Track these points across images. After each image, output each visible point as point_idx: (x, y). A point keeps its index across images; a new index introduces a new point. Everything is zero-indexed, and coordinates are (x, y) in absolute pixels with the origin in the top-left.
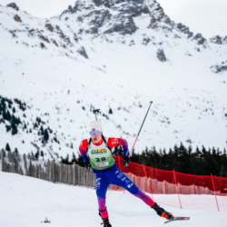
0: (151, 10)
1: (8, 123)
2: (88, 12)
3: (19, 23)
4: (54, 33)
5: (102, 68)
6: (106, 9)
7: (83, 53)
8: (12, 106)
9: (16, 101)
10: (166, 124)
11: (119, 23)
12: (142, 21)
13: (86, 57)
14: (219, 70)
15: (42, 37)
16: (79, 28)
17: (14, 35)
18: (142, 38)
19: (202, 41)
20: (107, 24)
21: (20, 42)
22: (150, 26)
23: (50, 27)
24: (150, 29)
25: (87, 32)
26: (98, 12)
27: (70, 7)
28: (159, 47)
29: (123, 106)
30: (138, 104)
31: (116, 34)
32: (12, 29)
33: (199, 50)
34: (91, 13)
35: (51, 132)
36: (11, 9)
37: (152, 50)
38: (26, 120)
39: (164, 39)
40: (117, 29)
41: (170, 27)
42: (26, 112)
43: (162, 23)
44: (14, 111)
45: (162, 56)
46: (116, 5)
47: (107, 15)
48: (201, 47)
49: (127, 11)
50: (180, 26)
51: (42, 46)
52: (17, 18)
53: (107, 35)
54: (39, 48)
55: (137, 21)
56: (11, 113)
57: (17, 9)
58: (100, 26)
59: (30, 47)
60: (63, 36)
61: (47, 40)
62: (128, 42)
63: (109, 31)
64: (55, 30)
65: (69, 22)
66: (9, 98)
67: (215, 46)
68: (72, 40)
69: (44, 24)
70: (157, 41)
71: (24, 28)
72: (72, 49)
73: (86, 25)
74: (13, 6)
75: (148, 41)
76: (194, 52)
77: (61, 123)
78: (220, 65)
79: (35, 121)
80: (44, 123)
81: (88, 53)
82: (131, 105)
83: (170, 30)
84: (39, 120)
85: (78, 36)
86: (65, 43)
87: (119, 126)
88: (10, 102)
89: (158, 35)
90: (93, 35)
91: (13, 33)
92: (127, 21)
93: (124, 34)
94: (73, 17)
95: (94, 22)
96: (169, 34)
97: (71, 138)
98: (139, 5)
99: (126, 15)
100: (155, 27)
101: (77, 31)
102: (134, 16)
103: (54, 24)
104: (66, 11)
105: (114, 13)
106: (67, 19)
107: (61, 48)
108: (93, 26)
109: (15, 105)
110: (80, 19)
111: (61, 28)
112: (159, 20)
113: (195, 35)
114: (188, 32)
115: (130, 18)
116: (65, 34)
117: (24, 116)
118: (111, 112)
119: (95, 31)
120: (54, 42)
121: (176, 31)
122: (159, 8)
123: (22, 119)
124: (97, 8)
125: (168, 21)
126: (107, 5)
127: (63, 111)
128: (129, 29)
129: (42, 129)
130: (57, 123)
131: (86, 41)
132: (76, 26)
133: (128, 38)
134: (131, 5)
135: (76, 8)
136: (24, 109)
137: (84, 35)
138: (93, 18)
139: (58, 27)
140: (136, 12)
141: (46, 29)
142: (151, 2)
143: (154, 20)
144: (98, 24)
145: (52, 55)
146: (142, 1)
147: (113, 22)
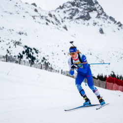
0: (97, 9)
1: (30, 59)
2: (69, 9)
4: (52, 18)
5: (74, 35)
6: (77, 8)
7: (65, 28)
8: (32, 51)
9: (34, 49)
11: (83, 15)
12: (93, 15)
13: (67, 30)
15: (47, 20)
16: (64, 16)
17: (34, 18)
18: (93, 22)
19: (121, 25)
20: (77, 15)
21: (37, 22)
23: (50, 15)
24: (97, 18)
25: (68, 18)
26: (73, 9)
27: (60, 6)
28: (100, 27)
30: (90, 53)
31: (81, 20)
32: (33, 15)
33: (119, 29)
34: (70, 10)
35: (49, 64)
36: (33, 6)
37: (97, 28)
39: (103, 23)
40: (81, 17)
42: (39, 54)
43: (102, 16)
44: (33, 53)
45: (101, 31)
46: (82, 6)
47: (77, 11)
48: (120, 28)
49: (86, 10)
50: (111, 18)
51: (47, 24)
52: (36, 10)
53: (77, 20)
54: (45, 25)
55: (91, 14)
56: (32, 54)
57: (36, 6)
59: (41, 24)
60: (56, 20)
61: (49, 21)
62: (86, 24)
63: (78, 19)
64: (53, 16)
66: (31, 47)
68: (61, 22)
69: (48, 14)
70: (100, 24)
71: (39, 15)
72: (60, 26)
73: (67, 15)
74: (34, 4)
75: (96, 24)
76: (116, 30)
77: (54, 60)
79: (42, 59)
80: (46, 60)
81: (67, 28)
82: (87, 53)
83: (106, 19)
84: (44, 58)
85: (64, 20)
86: (57, 23)
88: (31, 50)
89: (100, 21)
90: (70, 20)
91: (34, 17)
92: (86, 14)
93: (84, 20)
94: (61, 11)
95: (71, 14)
96: (106, 21)
97: (58, 67)
98: (92, 7)
99: (86, 11)
100: (99, 17)
101: (63, 18)
102: (89, 12)
103: (52, 13)
104: (58, 8)
105: (80, 10)
106: (58, 12)
107: (55, 25)
108: (70, 16)
109: (33, 51)
110: (65, 12)
111: (56, 16)
112: (101, 14)
113: (117, 22)
114: (114, 21)
115: (88, 13)
119: (71, 18)
120: (52, 22)
121: (109, 20)
122: (101, 9)
123: (36, 58)
124: (73, 7)
125: (105, 15)
126: (77, 6)
127: (55, 54)
128: (87, 18)
129: (45, 62)
131: (67, 22)
132: (63, 15)
133: (86, 22)
134: (89, 7)
135: (63, 7)
136: (37, 53)
137: (66, 20)
138: (71, 12)
139: (54, 16)
140: (91, 10)
141: (48, 16)
142: (98, 6)
143: (99, 14)
144: (73, 15)
145: (51, 28)
146: (93, 5)
147: (80, 14)
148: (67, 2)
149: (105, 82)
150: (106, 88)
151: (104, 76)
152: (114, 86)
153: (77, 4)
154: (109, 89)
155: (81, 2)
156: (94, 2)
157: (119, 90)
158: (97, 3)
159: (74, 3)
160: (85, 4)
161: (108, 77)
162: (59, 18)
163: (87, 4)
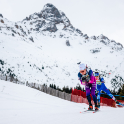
0: (64, 21)
2: (35, 20)
3: (2, 24)
4: (19, 29)
5: (40, 47)
6: (44, 19)
7: (32, 39)
10: (68, 75)
11: (49, 26)
12: (60, 27)
13: (33, 41)
14: (94, 52)
15: (13, 31)
18: (60, 34)
19: (87, 38)
20: (44, 27)
21: (3, 33)
22: (63, 29)
23: (17, 27)
24: (64, 31)
25: (34, 30)
26: (40, 21)
27: (27, 18)
28: (67, 39)
29: (49, 66)
30: (56, 65)
31: (48, 32)
33: (85, 42)
34: (37, 21)
35: (15, 76)
37: (64, 40)
38: (4, 69)
39: (70, 35)
40: (48, 29)
41: (73, 30)
42: (4, 66)
43: (69, 28)
45: (68, 43)
46: (48, 18)
47: (44, 22)
48: (86, 40)
49: (53, 21)
50: (77, 30)
51: (13, 35)
52: (2, 21)
53: (43, 32)
54: (11, 36)
55: (57, 26)
57: (2, 17)
58: (40, 27)
59: (7, 35)
60: (23, 31)
61: (15, 32)
62: (53, 36)
63: (44, 30)
64: (19, 28)
65: (26, 25)
67: (93, 40)
68: (27, 33)
69: (14, 25)
70: (66, 36)
71: (5, 26)
72: (27, 37)
73: (34, 26)
74: (1, 15)
75: (62, 36)
76: (83, 43)
77: (19, 72)
78: (95, 50)
79: (7, 70)
80: (12, 71)
81: (34, 40)
82: (53, 65)
83: (73, 31)
84: (9, 70)
85: (30, 31)
86: (24, 34)
87: (47, 75)
89: (67, 33)
90: (37, 32)
92: (53, 26)
93: (51, 32)
94: (28, 22)
95: (37, 25)
96: (72, 33)
97: (24, 79)
98: (59, 19)
99: (53, 23)
100: (66, 29)
101: (29, 29)
102: (56, 24)
103: (19, 25)
104: (25, 20)
105: (46, 21)
106: (25, 23)
107: (22, 37)
108: (37, 27)
110: (31, 24)
111: (22, 27)
112: (68, 26)
113: (84, 34)
114: (81, 33)
115: (55, 25)
116: (24, 30)
117: (3, 67)
118: (43, 68)
119: (38, 29)
120: (19, 33)
121: (75, 32)
122: (68, 21)
123: (2, 69)
124: (40, 19)
125: (72, 27)
126: (44, 18)
127: (21, 66)
128: (54, 30)
129: (11, 74)
130: (18, 72)
131: (33, 34)
132: (29, 27)
133: (53, 34)
134: (55, 19)
135: (30, 18)
136: (3, 64)
137: (32, 31)
138: (37, 23)
139: (21, 27)
140: (58, 22)
141: (15, 27)
142: (65, 18)
143: (65, 26)
144: (39, 26)
145: (17, 40)
146: (60, 17)
147: (47, 26)
148: (34, 14)
149: (70, 95)
150: (71, 100)
151: (69, 89)
152: (79, 99)
153: (44, 15)
154: (74, 101)
155: (48, 14)
156: (61, 15)
157: (84, 102)
158: (64, 15)
159: (41, 14)
160: (52, 16)
161: (73, 89)
162: (25, 30)
163: (54, 16)
